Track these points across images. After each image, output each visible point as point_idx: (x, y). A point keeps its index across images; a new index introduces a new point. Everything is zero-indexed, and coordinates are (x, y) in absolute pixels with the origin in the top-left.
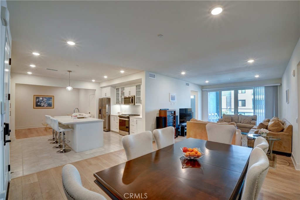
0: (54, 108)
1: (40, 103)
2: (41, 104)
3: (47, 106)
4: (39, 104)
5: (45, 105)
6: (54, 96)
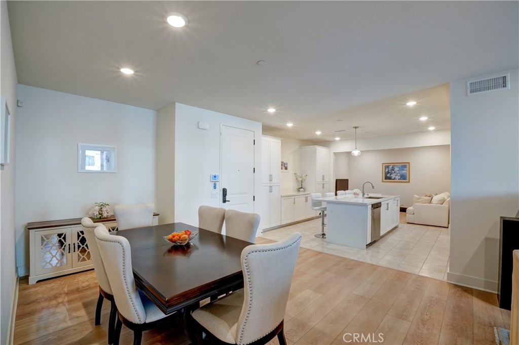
0: (409, 182)
1: (391, 174)
2: (392, 176)
3: (399, 179)
4: (388, 175)
5: (397, 177)
6: (409, 163)
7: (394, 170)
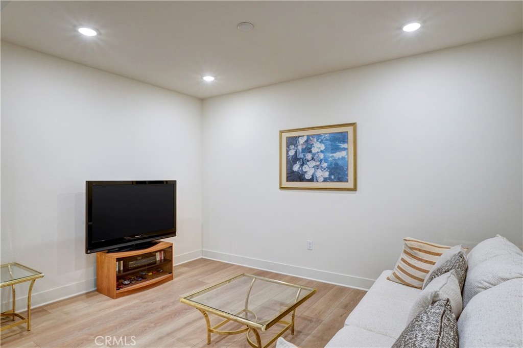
0: (355, 189)
1: (302, 165)
2: (305, 168)
3: (325, 180)
4: (296, 168)
5: (319, 173)
6: (353, 125)
7: (310, 152)
